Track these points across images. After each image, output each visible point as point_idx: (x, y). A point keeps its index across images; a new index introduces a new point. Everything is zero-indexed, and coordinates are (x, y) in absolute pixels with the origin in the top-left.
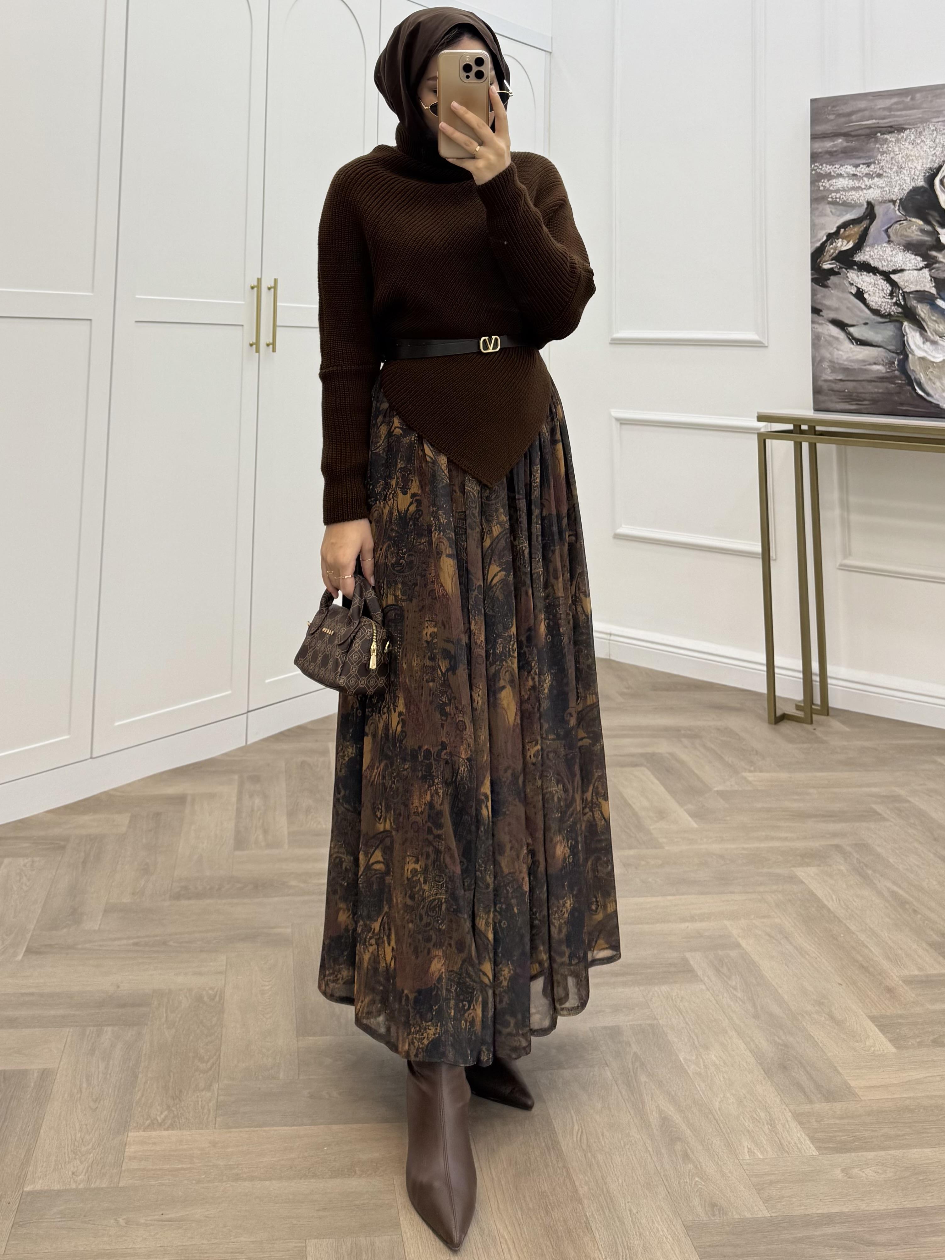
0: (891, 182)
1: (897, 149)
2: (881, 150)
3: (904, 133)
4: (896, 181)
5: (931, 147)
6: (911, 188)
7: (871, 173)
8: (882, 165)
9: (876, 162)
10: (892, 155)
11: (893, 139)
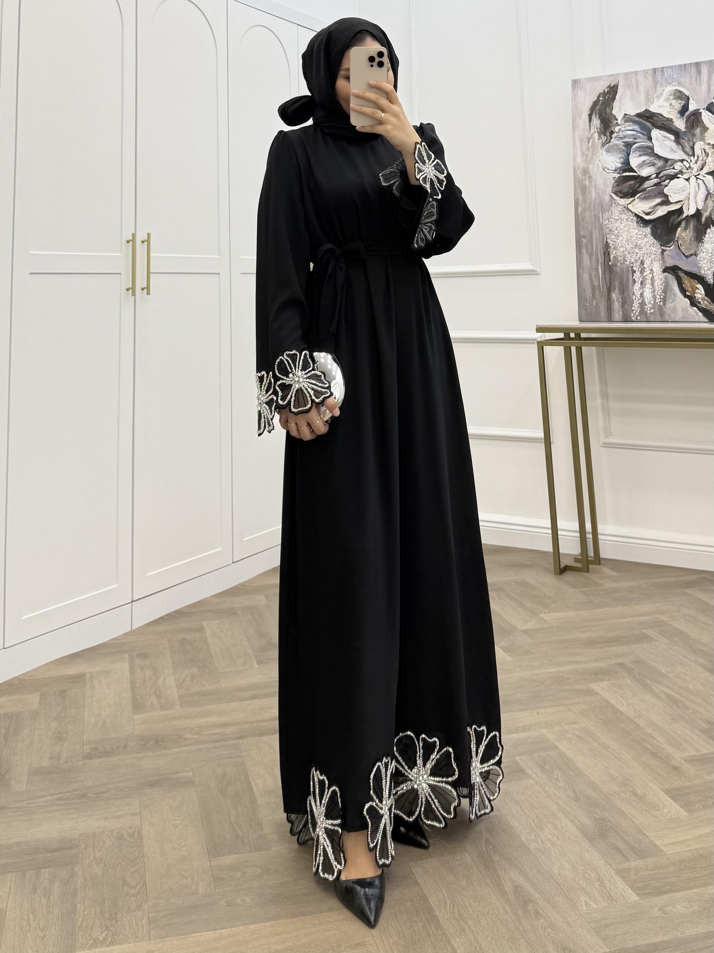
0: (647, 253)
1: (622, 249)
2: (622, 262)
3: (610, 244)
4: (647, 249)
5: (621, 222)
6: (652, 237)
7: (640, 269)
8: (634, 261)
9: (631, 265)
10: (626, 253)
11: (614, 252)
